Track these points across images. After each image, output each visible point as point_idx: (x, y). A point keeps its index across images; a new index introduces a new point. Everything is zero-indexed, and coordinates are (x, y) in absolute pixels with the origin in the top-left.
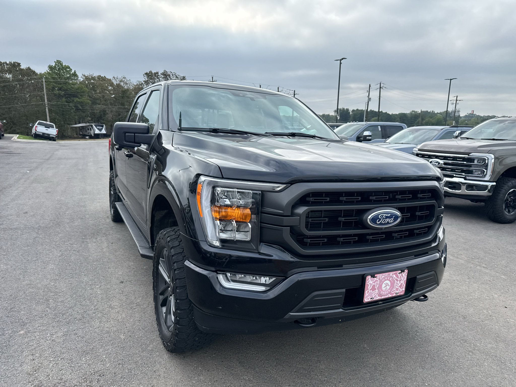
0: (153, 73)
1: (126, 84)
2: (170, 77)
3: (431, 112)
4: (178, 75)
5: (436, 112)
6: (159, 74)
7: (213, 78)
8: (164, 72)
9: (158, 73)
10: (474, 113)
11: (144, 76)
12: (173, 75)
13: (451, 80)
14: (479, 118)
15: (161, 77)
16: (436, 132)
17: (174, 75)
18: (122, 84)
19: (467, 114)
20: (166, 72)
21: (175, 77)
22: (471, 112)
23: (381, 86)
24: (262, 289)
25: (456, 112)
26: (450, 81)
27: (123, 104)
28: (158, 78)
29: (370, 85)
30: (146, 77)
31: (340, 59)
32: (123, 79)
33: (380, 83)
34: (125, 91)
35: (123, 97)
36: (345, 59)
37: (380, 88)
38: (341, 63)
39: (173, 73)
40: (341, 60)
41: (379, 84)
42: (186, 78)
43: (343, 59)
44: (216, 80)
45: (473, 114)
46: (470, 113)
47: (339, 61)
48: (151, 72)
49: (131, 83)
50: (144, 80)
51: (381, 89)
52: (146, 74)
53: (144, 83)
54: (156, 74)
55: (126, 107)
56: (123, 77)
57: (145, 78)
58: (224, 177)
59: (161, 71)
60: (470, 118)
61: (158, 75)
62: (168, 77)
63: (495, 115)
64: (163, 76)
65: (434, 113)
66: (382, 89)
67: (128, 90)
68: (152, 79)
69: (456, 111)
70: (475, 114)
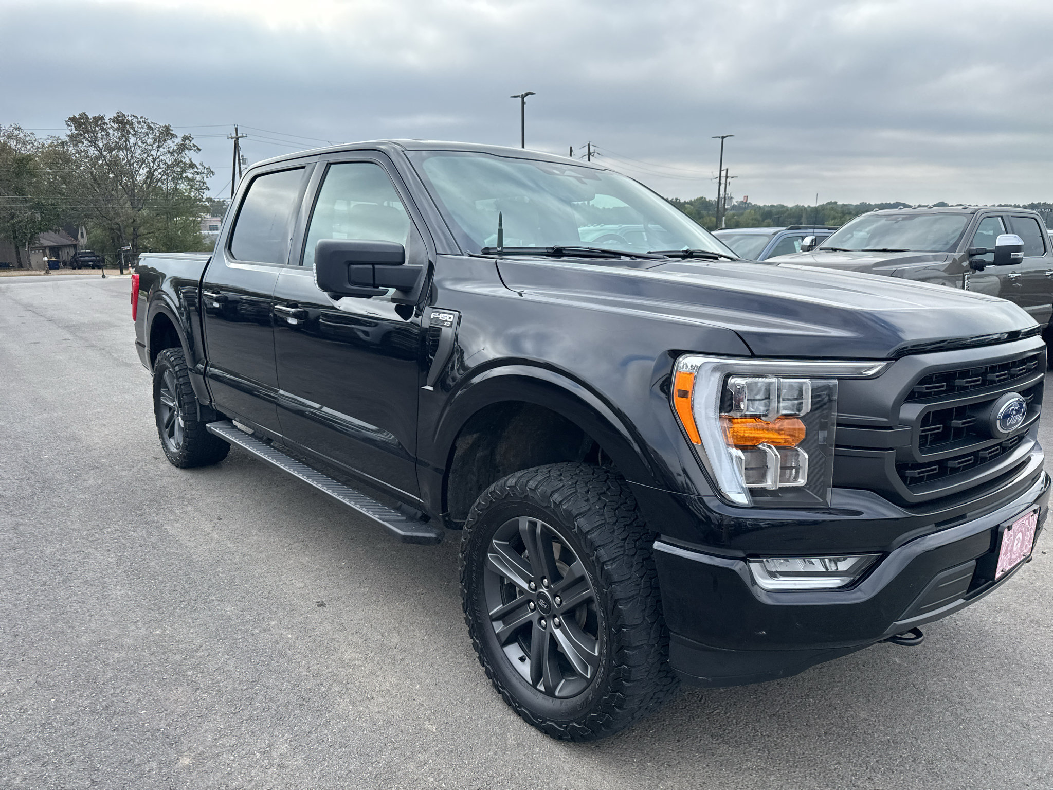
0: (90, 117)
1: (25, 143)
2: (133, 128)
3: (674, 200)
4: (153, 123)
5: (682, 201)
6: (107, 121)
7: (236, 129)
8: (119, 116)
9: (102, 118)
10: (748, 202)
11: (68, 125)
12: (139, 123)
13: (723, 138)
14: (757, 210)
15: (112, 127)
16: (763, 241)
17: (143, 124)
18: (13, 143)
19: (736, 204)
20: (124, 115)
21: (145, 127)
22: (742, 200)
23: (591, 151)
24: (835, 582)
25: (726, 201)
26: (721, 140)
27: (20, 191)
28: (103, 129)
29: (571, 148)
30: (73, 127)
31: (522, 95)
32: (16, 132)
33: (589, 145)
34: (23, 159)
35: (18, 175)
36: (532, 94)
37: (589, 154)
38: (523, 103)
39: (139, 117)
40: (523, 97)
41: (587, 147)
42: (172, 130)
43: (527, 94)
44: (244, 135)
45: (746, 203)
46: (742, 202)
47: (520, 99)
48: (84, 116)
49: (35, 141)
50: (70, 133)
51: (591, 156)
52: (73, 119)
53: (67, 139)
54: (98, 121)
55: (29, 197)
56: (14, 126)
57: (71, 130)
58: (756, 354)
59: (109, 115)
60: (741, 211)
61: (104, 124)
62: (128, 126)
63: (782, 204)
64: (116, 126)
65: (680, 202)
66: (593, 156)
67: (29, 158)
68: (88, 132)
69: (727, 198)
70: (750, 203)
